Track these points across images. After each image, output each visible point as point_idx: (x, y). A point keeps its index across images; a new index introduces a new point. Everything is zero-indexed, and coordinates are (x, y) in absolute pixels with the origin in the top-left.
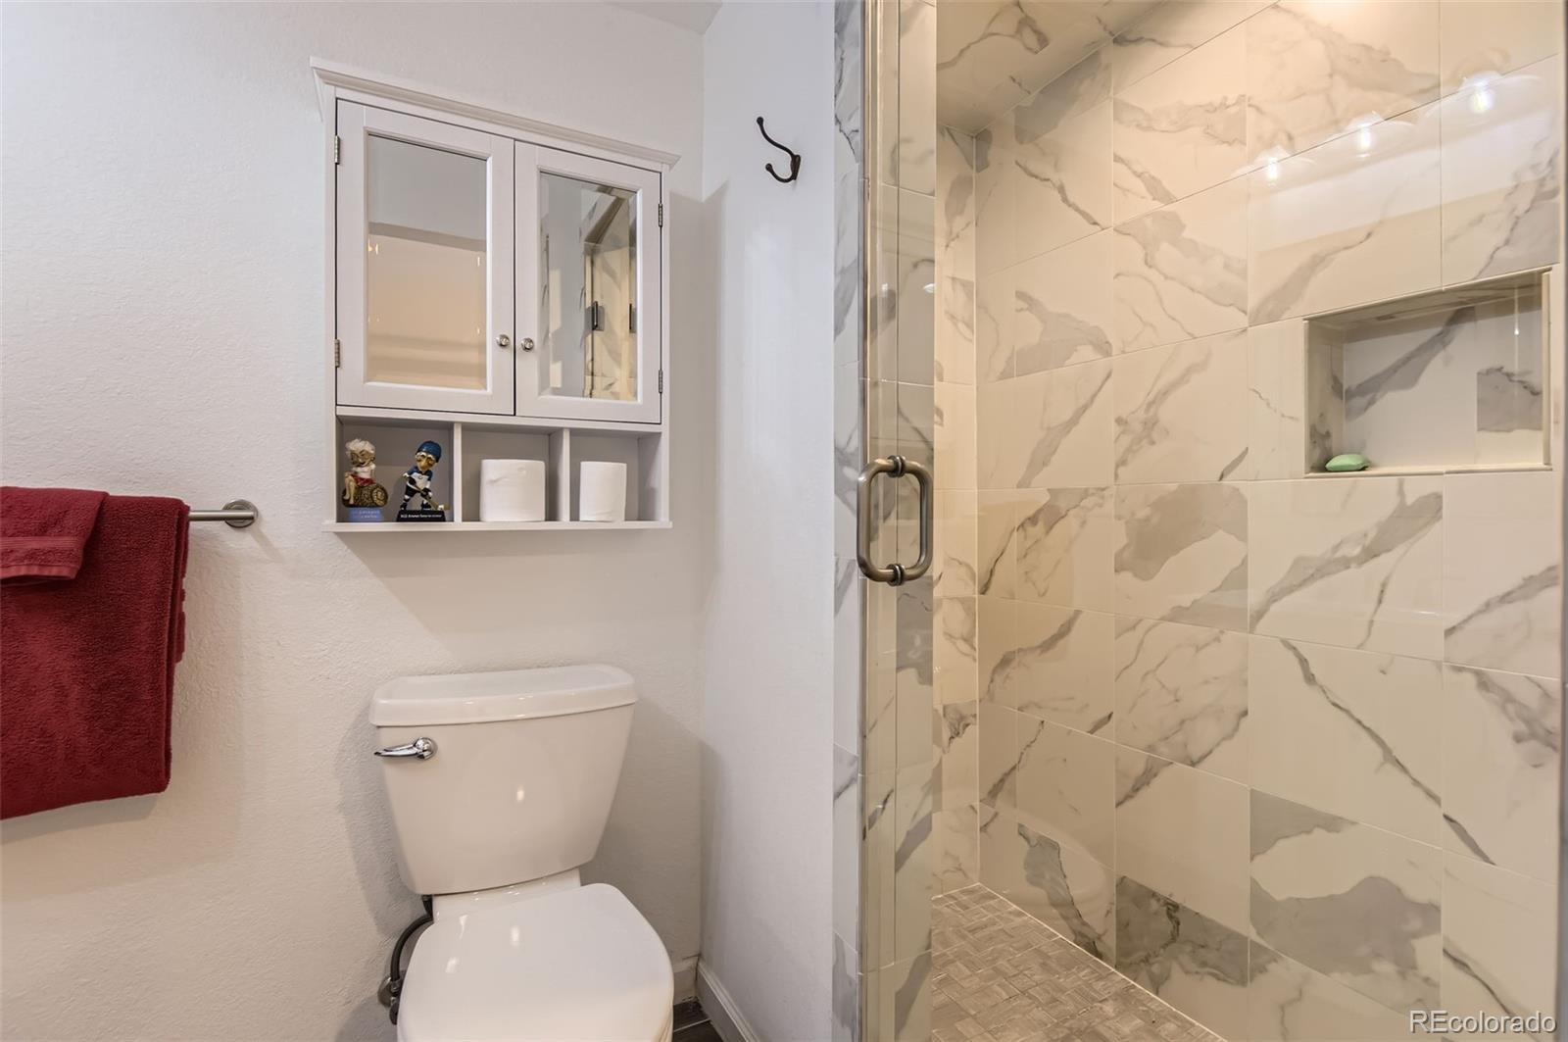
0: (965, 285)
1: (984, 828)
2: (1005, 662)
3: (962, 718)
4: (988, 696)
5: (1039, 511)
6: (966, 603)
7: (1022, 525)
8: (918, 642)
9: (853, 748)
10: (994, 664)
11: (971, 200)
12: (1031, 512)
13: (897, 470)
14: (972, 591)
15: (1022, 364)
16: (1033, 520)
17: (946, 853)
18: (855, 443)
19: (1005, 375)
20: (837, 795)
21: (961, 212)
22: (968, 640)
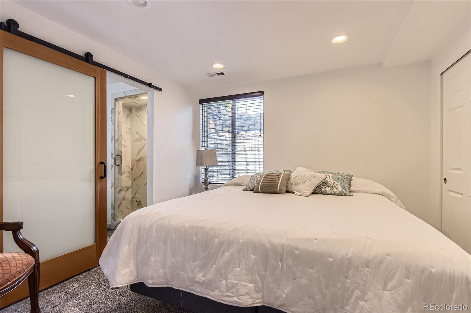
0: (129, 129)
1: (132, 203)
2: (135, 179)
3: (128, 188)
4: (132, 184)
5: (139, 159)
6: (129, 172)
7: (137, 161)
8: (121, 172)
9: (114, 182)
10: (133, 180)
11: (130, 117)
12: (138, 160)
13: (118, 156)
14: (130, 170)
15: (136, 140)
16: (138, 161)
17: (126, 207)
18: (114, 153)
19: (134, 142)
20: (112, 187)
21: (128, 119)
22: (129, 177)
